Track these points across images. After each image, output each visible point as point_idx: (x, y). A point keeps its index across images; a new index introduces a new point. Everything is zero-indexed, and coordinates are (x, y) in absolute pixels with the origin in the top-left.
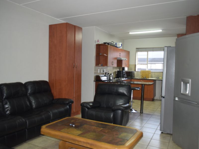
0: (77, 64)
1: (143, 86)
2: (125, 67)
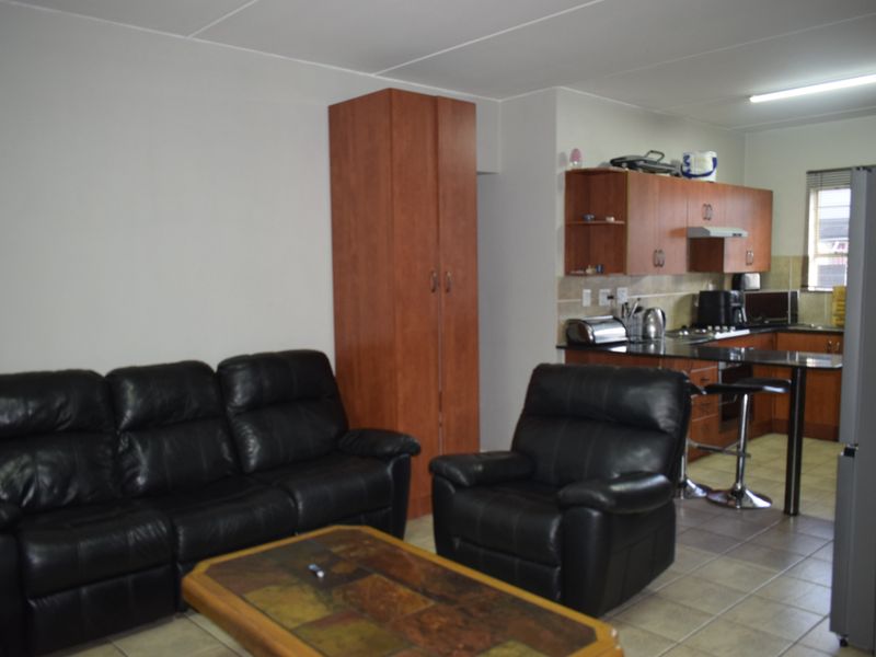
0: (449, 274)
1: (799, 375)
2: (744, 271)
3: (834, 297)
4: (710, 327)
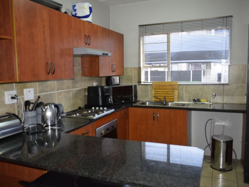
2: (111, 75)
3: (153, 87)
4: (93, 108)
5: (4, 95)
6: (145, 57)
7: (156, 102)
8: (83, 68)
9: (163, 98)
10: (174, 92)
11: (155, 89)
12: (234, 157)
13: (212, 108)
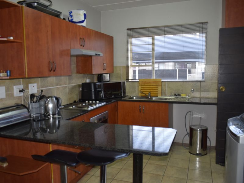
2: (102, 73)
3: (139, 84)
4: (87, 102)
5: (13, 89)
6: (133, 57)
7: (142, 97)
8: (77, 66)
9: (148, 94)
10: (158, 88)
11: (141, 85)
12: (208, 144)
13: (190, 101)
